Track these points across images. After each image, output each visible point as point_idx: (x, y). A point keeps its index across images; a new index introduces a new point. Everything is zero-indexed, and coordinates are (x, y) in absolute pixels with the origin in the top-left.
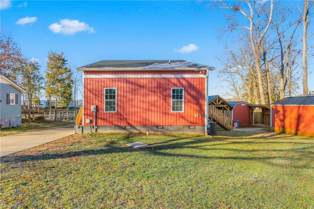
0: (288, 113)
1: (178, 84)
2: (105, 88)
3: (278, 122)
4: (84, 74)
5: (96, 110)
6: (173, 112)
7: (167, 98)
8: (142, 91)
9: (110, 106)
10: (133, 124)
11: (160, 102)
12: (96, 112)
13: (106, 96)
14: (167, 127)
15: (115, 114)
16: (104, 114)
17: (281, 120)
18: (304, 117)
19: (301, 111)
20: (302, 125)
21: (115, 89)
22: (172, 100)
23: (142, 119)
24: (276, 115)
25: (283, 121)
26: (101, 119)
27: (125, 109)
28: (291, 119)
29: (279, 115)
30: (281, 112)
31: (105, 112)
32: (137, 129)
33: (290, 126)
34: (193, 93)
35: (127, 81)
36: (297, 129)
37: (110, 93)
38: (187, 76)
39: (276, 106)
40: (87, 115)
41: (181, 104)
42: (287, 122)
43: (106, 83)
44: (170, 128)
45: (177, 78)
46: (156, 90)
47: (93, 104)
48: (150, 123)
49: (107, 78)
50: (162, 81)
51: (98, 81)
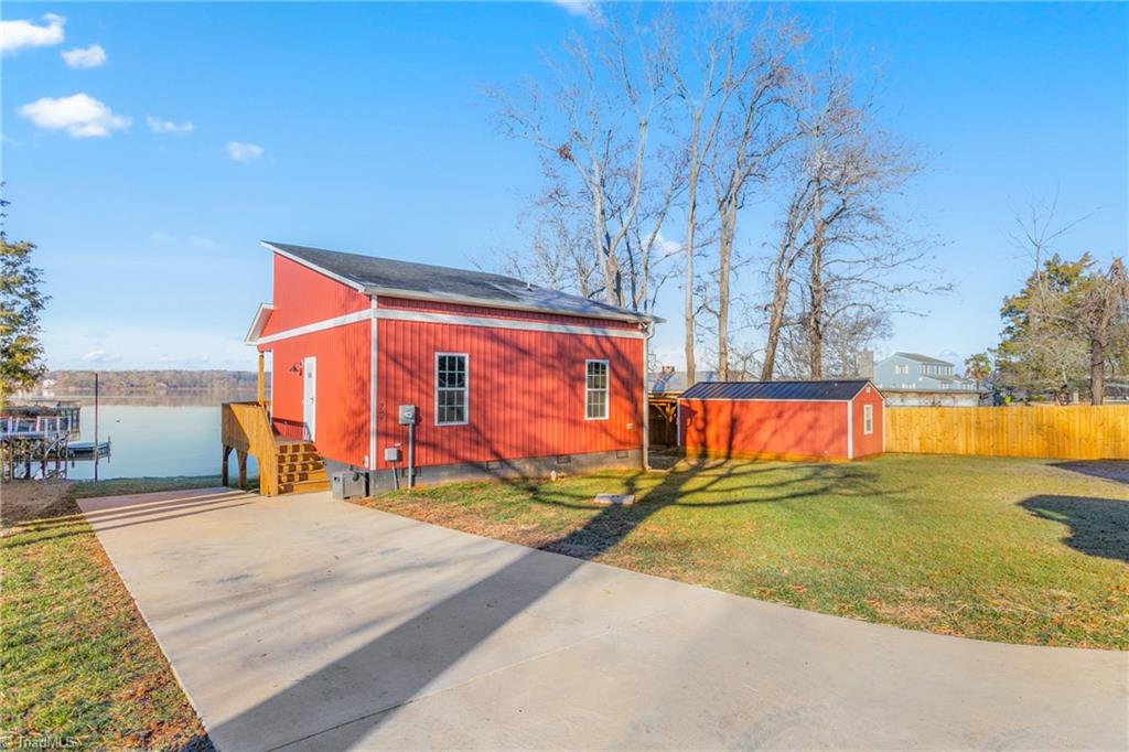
0: (712, 415)
1: (598, 352)
2: (437, 355)
3: (692, 435)
4: (378, 307)
5: (416, 419)
6: (590, 419)
7: (578, 384)
8: (527, 364)
9: (451, 406)
10: (508, 456)
11: (565, 393)
12: (414, 426)
13: (442, 376)
14: (578, 457)
15: (464, 428)
16: (435, 430)
17: (698, 430)
18: (742, 422)
19: (737, 409)
20: (738, 438)
21: (463, 358)
22: (587, 390)
23: (526, 440)
24: (689, 420)
25: (702, 431)
26: (426, 444)
27: (489, 414)
28: (718, 426)
29: (696, 419)
30: (700, 414)
31: (436, 424)
32: (514, 468)
33: (717, 440)
34: (623, 372)
35: (492, 335)
36: (730, 447)
37: (452, 368)
38: (613, 333)
39: (688, 401)
40: (387, 435)
41: (603, 401)
42: (712, 432)
43: (440, 337)
44: (582, 458)
45: (596, 337)
46: (556, 364)
47: (404, 403)
48: (544, 448)
49: (443, 324)
50: (567, 342)
51: (417, 328)
